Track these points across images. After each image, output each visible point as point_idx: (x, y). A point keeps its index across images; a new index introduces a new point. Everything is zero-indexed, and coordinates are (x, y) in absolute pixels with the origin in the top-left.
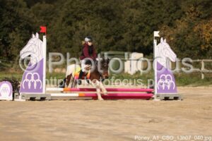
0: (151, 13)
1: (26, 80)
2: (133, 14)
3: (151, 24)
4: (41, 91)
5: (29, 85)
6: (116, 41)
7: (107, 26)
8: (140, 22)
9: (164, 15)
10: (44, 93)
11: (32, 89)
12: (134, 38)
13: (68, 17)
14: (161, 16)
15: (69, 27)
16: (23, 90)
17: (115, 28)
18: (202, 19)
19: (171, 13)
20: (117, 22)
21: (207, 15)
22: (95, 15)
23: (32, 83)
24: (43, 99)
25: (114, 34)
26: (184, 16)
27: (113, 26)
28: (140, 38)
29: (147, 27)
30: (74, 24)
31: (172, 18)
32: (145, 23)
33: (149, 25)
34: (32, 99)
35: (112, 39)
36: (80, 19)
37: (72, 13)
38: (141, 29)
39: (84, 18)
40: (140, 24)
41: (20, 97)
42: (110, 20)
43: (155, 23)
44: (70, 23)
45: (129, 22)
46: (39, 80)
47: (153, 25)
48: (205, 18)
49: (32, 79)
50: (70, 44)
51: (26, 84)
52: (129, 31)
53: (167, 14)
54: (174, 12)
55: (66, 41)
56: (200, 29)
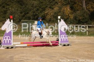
0: (42, 3)
1: (5, 39)
2: (34, 3)
3: (42, 7)
4: (11, 44)
5: (6, 42)
6: (25, 15)
7: (21, 8)
8: (37, 7)
9: (47, 3)
10: (12, 45)
11: (7, 44)
12: (35, 14)
13: (3, 4)
14: (46, 4)
15: (4, 8)
16: (3, 44)
17: (25, 9)
18: (64, 5)
19: (50, 3)
20: (26, 6)
21: (66, 3)
22: (15, 3)
23: (7, 41)
24: (12, 48)
25: (24, 12)
26: (56, 4)
27: (24, 8)
28: (37, 14)
29: (40, 9)
30: (6, 7)
31: (51, 5)
32: (39, 7)
33: (41, 8)
34: (8, 48)
35: (23, 13)
36: (8, 5)
37: (5, 2)
38: (38, 10)
39: (11, 5)
40: (37, 8)
41: (2, 47)
42: (22, 5)
43: (44, 7)
44: (4, 7)
45: (32, 7)
46: (10, 39)
47: (43, 8)
48: (65, 5)
49: (7, 39)
50: (4, 16)
51: (4, 41)
52: (32, 11)
53: (49, 3)
54: (52, 2)
55: (2, 15)
56: (64, 10)
